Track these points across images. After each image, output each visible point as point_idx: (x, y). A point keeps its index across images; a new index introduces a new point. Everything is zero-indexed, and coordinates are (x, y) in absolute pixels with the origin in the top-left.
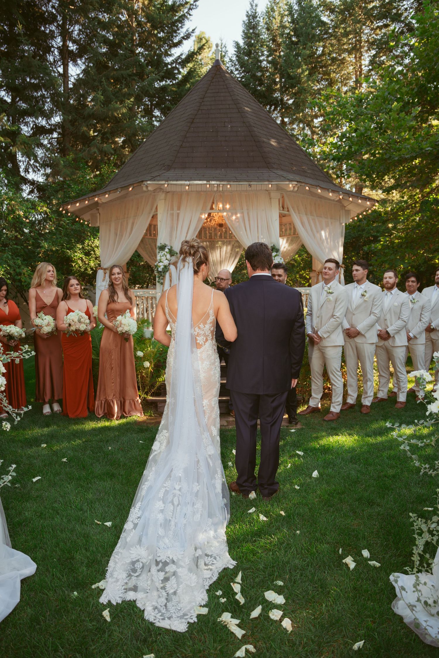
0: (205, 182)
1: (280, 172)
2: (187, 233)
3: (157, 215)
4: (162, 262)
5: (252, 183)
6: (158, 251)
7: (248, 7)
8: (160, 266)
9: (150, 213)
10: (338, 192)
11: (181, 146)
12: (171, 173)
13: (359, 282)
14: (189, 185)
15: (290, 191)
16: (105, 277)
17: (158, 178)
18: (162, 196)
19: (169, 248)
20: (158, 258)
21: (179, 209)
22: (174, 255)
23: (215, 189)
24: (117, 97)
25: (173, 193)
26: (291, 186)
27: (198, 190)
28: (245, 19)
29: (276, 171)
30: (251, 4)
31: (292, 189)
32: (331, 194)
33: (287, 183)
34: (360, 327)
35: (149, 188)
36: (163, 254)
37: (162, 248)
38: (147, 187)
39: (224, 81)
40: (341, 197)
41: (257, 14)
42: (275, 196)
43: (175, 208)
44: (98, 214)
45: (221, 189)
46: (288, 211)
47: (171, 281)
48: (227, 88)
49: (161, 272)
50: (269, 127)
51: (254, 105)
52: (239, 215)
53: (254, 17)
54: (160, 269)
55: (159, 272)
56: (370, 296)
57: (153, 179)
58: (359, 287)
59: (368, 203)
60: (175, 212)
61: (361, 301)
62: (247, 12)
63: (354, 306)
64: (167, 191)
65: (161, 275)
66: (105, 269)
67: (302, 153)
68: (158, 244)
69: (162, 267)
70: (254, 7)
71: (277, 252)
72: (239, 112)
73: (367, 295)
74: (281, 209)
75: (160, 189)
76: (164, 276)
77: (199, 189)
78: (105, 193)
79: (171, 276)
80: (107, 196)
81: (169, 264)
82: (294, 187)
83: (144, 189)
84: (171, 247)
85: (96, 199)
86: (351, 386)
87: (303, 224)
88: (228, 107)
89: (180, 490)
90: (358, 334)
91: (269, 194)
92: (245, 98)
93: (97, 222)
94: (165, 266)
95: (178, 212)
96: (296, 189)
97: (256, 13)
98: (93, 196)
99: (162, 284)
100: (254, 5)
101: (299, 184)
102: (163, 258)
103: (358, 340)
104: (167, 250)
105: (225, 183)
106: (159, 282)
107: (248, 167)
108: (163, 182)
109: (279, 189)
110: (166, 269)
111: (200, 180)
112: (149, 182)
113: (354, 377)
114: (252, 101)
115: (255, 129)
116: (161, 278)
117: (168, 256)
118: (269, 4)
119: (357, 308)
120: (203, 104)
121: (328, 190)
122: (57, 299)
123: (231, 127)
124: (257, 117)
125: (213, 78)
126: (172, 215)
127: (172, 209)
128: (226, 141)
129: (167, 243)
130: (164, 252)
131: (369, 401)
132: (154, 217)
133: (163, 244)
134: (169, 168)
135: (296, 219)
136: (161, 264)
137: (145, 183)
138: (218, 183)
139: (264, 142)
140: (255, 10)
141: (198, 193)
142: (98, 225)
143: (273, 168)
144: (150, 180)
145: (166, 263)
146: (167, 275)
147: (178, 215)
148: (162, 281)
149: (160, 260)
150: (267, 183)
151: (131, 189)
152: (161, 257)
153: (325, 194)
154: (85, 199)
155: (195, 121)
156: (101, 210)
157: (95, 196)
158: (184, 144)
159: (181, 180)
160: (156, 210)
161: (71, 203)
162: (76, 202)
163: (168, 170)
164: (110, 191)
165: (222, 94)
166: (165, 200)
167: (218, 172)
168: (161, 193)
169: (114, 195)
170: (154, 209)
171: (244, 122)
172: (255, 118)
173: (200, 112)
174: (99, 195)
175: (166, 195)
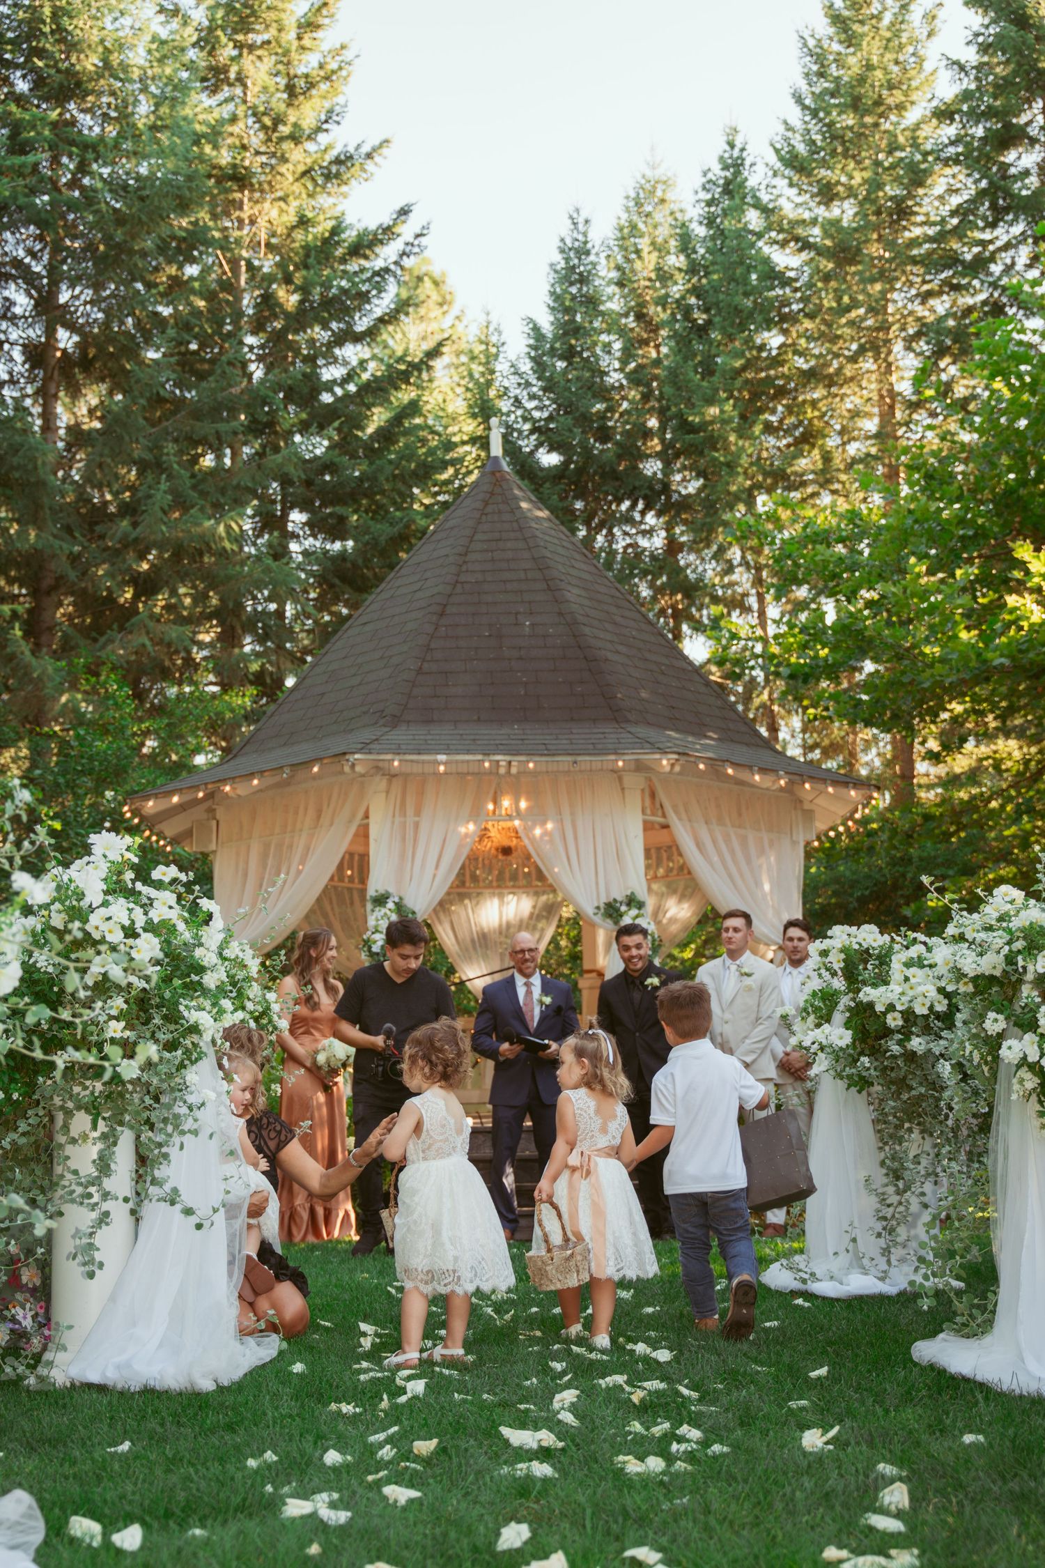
0: (480, 757)
1: (641, 731)
2: (437, 867)
3: (367, 826)
5: (579, 758)
6: (369, 906)
7: (565, 229)
9: (350, 821)
10: (774, 768)
11: (420, 671)
12: (400, 735)
14: (445, 763)
15: (665, 774)
17: (376, 746)
18: (381, 783)
19: (397, 900)
20: (371, 922)
21: (418, 813)
23: (502, 771)
24: (203, 494)
25: (406, 777)
26: (665, 762)
27: (460, 771)
28: (558, 258)
29: (632, 730)
30: (571, 218)
31: (668, 769)
32: (757, 778)
33: (658, 756)
35: (358, 769)
36: (382, 913)
37: (380, 901)
38: (353, 766)
39: (512, 512)
40: (782, 782)
41: (589, 246)
42: (635, 782)
43: (410, 811)
44: (215, 822)
45: (514, 770)
46: (664, 816)
48: (521, 529)
50: (619, 619)
51: (583, 566)
52: (550, 826)
53: (583, 251)
57: (365, 748)
58: (796, 972)
59: (853, 793)
60: (411, 819)
62: (562, 240)
67: (697, 678)
68: (371, 892)
70: (581, 227)
71: (639, 908)
72: (549, 589)
74: (649, 811)
77: (463, 769)
78: (252, 775)
80: (256, 782)
82: (673, 765)
83: (347, 769)
84: (401, 898)
85: (227, 788)
87: (699, 845)
88: (522, 575)
91: (620, 779)
93: (211, 843)
95: (417, 819)
96: (677, 768)
97: (586, 243)
98: (219, 781)
100: (581, 220)
101: (683, 758)
104: (390, 905)
105: (523, 758)
107: (572, 719)
108: (389, 757)
109: (640, 767)
111: (468, 752)
112: (358, 756)
114: (578, 556)
115: (587, 630)
118: (624, 216)
120: (464, 568)
121: (750, 767)
123: (532, 625)
124: (591, 599)
125: (486, 503)
126: (403, 826)
127: (403, 812)
128: (521, 658)
129: (390, 890)
130: (383, 911)
132: (362, 832)
133: (382, 891)
134: (395, 721)
135: (683, 835)
137: (351, 758)
138: (508, 758)
139: (607, 660)
140: (585, 234)
141: (462, 775)
142: (213, 847)
143: (628, 721)
144: (359, 751)
147: (417, 825)
149: (376, 926)
150: (613, 757)
151: (316, 769)
152: (377, 920)
153: (744, 775)
154: (196, 788)
155: (449, 610)
156: (220, 813)
157: (224, 781)
158: (426, 665)
159: (428, 752)
160: (367, 816)
161: (156, 796)
162: (171, 793)
163: (394, 727)
164: (262, 772)
165: (509, 545)
166: (388, 792)
167: (504, 731)
168: (378, 778)
169: (270, 780)
170: (361, 814)
171: (560, 614)
172: (587, 602)
173: (459, 589)
174: (232, 779)
175: (390, 782)
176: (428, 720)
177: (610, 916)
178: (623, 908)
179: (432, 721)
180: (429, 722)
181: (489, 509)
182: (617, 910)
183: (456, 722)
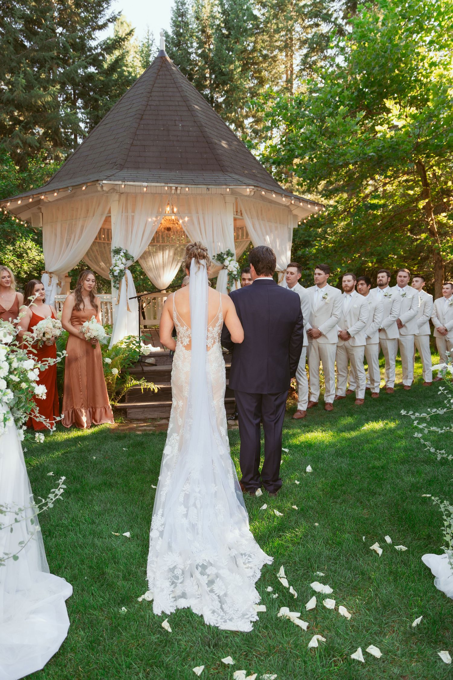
0: (163, 185)
1: (236, 177)
2: (143, 236)
3: (110, 217)
4: (118, 266)
5: (209, 187)
6: (112, 254)
8: (115, 271)
9: (102, 215)
10: (291, 197)
11: (132, 144)
12: (124, 173)
13: (320, 285)
14: (147, 187)
15: (246, 196)
16: (50, 281)
17: (113, 177)
18: (116, 197)
19: (125, 251)
20: (113, 261)
21: (133, 211)
22: (129, 259)
23: (173, 192)
24: (40, 83)
25: (127, 194)
26: (247, 190)
27: (152, 192)
29: (231, 175)
31: (248, 193)
32: (284, 199)
33: (245, 187)
34: (321, 328)
35: (105, 188)
36: (118, 257)
37: (117, 252)
38: (102, 187)
39: (171, 75)
40: (293, 202)
42: (230, 199)
43: (130, 211)
44: (41, 214)
45: (179, 192)
46: (242, 215)
47: (127, 285)
48: (175, 83)
49: (117, 276)
50: (218, 127)
52: (186, 219)
54: (116, 274)
55: (114, 276)
56: (331, 299)
57: (108, 178)
58: (320, 290)
59: (316, 208)
60: (130, 214)
61: (322, 303)
63: (316, 308)
64: (121, 192)
65: (117, 280)
66: (50, 273)
68: (113, 248)
69: (118, 271)
71: (232, 257)
72: (189, 110)
73: (328, 298)
74: (235, 213)
75: (113, 189)
76: (120, 281)
78: (53, 191)
79: (127, 281)
80: (56, 194)
81: (125, 268)
82: (251, 191)
83: (99, 189)
84: (126, 251)
85: (43, 197)
86: (314, 384)
87: (255, 228)
88: (177, 104)
89: (199, 492)
90: (320, 334)
91: (224, 198)
92: (193, 95)
93: (40, 222)
94: (121, 271)
95: (133, 214)
96: (252, 193)
98: (39, 194)
99: (118, 288)
101: (256, 189)
102: (119, 262)
103: (320, 340)
104: (122, 254)
105: (183, 186)
106: (114, 286)
107: (203, 170)
108: (120, 183)
109: (233, 192)
110: (122, 272)
111: (157, 182)
112: (104, 182)
113: (317, 376)
114: (200, 98)
115: (207, 130)
116: (117, 282)
117: (124, 260)
119: (319, 310)
120: (150, 99)
121: (281, 195)
122: (17, 303)
123: (183, 126)
125: (160, 70)
126: (127, 218)
127: (127, 211)
128: (178, 141)
129: (122, 247)
130: (119, 256)
131: (331, 399)
132: (108, 219)
133: (118, 247)
134: (122, 167)
135: (249, 223)
136: (116, 268)
137: (101, 182)
138: (176, 185)
139: (216, 144)
141: (153, 194)
142: (41, 225)
143: (227, 171)
144: (105, 179)
145: (122, 267)
146: (123, 280)
147: (133, 217)
148: (118, 286)
149: (116, 263)
150: (224, 187)
151: (84, 188)
152: (116, 261)
153: (280, 199)
154: (28, 197)
155: (144, 117)
156: (43, 210)
157: (41, 194)
158: (135, 142)
159: (138, 181)
160: (110, 212)
161: (11, 201)
162: (17, 200)
163: (121, 170)
164: (59, 189)
165: (170, 90)
166: (119, 201)
167: (173, 173)
168: (114, 194)
169: (63, 194)
170: (107, 212)
171: (195, 122)
172: (205, 118)
173: (148, 108)
174: (45, 193)
175: (120, 196)
176: (137, 166)
177: (219, 260)
178: (225, 257)
179: (139, 168)
180: (138, 168)
181: (161, 73)
182: (223, 257)
183: (150, 169)
